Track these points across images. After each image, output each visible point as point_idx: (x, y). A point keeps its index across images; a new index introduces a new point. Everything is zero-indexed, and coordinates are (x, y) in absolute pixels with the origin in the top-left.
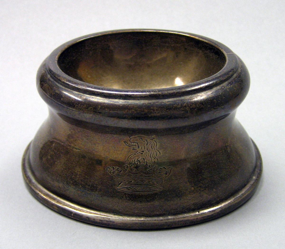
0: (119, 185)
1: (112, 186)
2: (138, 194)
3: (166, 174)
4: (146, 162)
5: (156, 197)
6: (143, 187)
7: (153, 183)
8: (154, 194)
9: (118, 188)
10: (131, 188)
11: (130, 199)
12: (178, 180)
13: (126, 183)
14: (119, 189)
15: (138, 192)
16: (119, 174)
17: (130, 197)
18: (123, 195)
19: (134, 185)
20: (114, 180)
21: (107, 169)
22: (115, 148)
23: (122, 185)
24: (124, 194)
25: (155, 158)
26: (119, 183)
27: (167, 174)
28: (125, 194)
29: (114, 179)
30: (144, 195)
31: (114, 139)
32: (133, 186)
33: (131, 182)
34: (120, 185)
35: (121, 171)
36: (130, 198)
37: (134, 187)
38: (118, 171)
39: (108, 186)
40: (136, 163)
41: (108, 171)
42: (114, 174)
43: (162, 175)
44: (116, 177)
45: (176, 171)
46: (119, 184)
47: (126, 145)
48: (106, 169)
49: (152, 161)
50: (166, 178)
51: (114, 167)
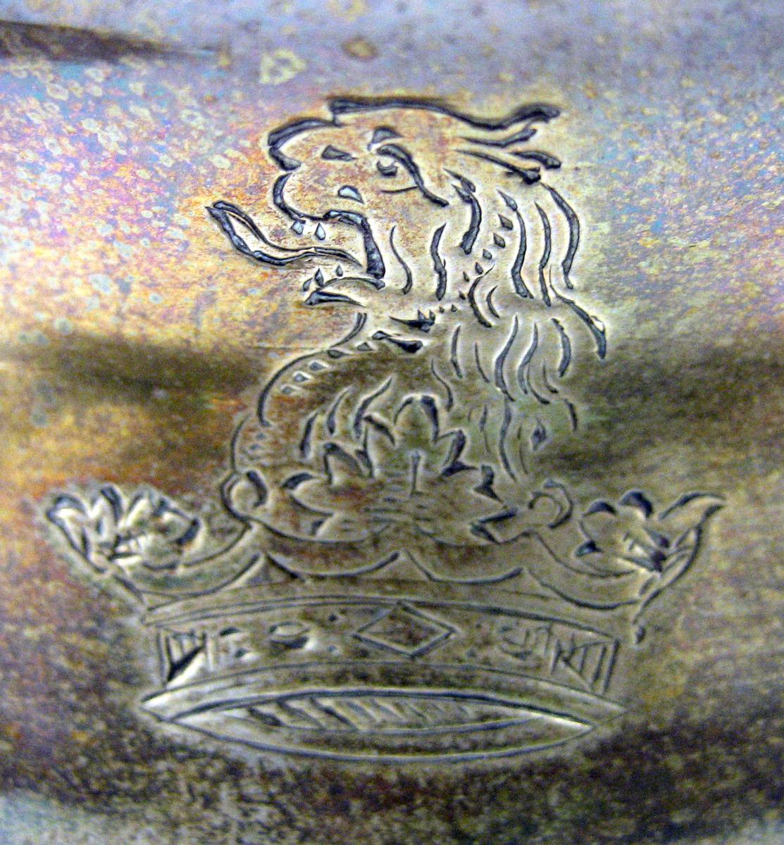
0: (171, 676)
1: (99, 689)
2: (369, 771)
3: (658, 561)
4: (448, 445)
5: (554, 798)
6: (420, 695)
7: (517, 655)
8: (529, 771)
9: (164, 709)
10: (294, 704)
11: (290, 822)
12: (767, 628)
13: (240, 654)
14: (172, 720)
15: (363, 746)
16: (172, 567)
17: (283, 799)
18: (215, 782)
19: (323, 679)
20: (119, 626)
21: (50, 516)
22: (125, 289)
23: (204, 676)
24: (219, 765)
25: (544, 396)
26: (177, 655)
27: (666, 564)
28: (235, 771)
29: (121, 619)
30: (430, 782)
31: (105, 174)
32: (315, 688)
33: (300, 642)
34: (180, 679)
35: (189, 536)
36: (284, 812)
37: (327, 703)
38: (164, 530)
39: (66, 686)
40: (351, 448)
41: (57, 535)
42: (122, 562)
43: (617, 575)
44: (137, 593)
45: (755, 537)
46: (167, 667)
47: (241, 248)
48: (40, 518)
49: (512, 431)
50: (658, 603)
51: (118, 490)
